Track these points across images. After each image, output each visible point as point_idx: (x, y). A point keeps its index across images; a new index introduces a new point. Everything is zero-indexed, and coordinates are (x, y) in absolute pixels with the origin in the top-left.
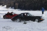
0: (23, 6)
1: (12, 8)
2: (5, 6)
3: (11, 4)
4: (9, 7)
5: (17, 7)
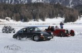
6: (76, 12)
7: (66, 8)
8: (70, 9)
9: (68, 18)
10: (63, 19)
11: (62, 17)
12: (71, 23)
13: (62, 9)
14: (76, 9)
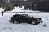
0: (43, 8)
1: (30, 9)
2: (23, 7)
3: (29, 6)
4: (27, 9)
5: (36, 8)
6: (12, 5)
7: (6, 3)
8: (8, 3)
9: (7, 8)
10: (4, 9)
11: (3, 8)
12: (8, 12)
13: (3, 3)
14: (12, 3)
